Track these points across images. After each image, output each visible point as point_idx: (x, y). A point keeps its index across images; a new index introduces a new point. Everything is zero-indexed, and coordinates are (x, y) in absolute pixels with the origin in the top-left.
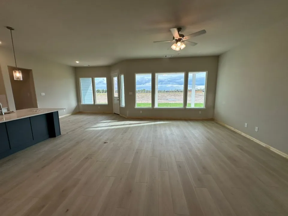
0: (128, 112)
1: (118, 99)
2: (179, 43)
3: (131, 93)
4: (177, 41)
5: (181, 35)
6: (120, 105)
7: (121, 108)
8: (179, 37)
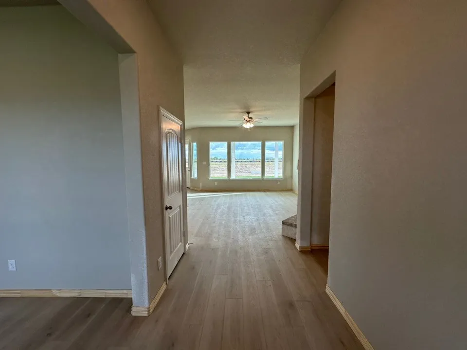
0: (201, 184)
1: (189, 169)
2: (248, 123)
3: (205, 163)
4: (247, 121)
5: (249, 118)
6: (191, 176)
7: (192, 180)
8: (249, 120)
